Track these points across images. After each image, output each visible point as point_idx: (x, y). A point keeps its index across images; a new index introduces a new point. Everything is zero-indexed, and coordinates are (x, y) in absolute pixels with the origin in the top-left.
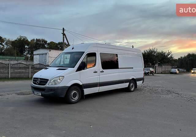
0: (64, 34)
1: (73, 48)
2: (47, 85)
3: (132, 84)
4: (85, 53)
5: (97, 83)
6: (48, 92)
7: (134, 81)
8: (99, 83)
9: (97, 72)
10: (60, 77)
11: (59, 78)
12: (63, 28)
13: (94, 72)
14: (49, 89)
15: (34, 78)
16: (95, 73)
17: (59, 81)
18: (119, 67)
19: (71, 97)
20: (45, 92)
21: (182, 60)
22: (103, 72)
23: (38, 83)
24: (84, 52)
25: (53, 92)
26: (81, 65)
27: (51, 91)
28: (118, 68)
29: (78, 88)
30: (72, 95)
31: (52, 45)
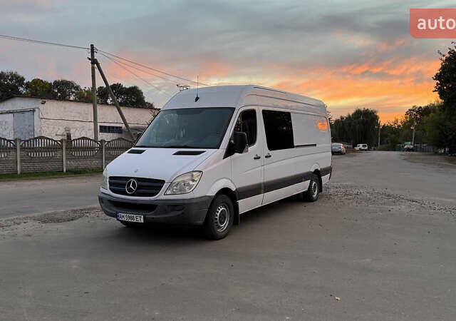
0: (94, 62)
1: (197, 99)
2: (161, 196)
3: (314, 183)
4: (236, 111)
5: (260, 184)
6: (166, 212)
7: (317, 175)
8: (264, 183)
9: (259, 158)
10: (194, 174)
11: (192, 176)
12: (92, 45)
13: (255, 158)
14: (169, 205)
15: (111, 178)
16: (257, 161)
17: (191, 183)
18: (295, 145)
19: (217, 223)
20: (155, 214)
21: (343, 125)
22: (270, 156)
23: (130, 190)
24: (234, 109)
25: (180, 212)
26: (232, 141)
27: (173, 210)
28: (292, 146)
29: (228, 200)
30: (218, 217)
31: (38, 88)
